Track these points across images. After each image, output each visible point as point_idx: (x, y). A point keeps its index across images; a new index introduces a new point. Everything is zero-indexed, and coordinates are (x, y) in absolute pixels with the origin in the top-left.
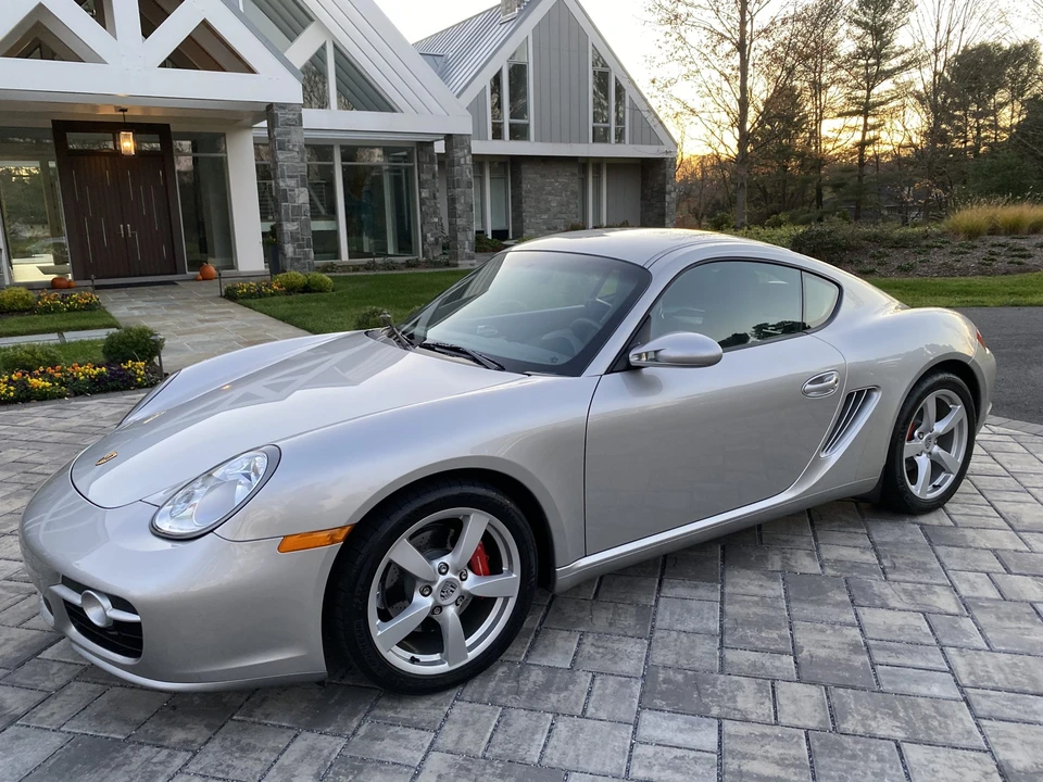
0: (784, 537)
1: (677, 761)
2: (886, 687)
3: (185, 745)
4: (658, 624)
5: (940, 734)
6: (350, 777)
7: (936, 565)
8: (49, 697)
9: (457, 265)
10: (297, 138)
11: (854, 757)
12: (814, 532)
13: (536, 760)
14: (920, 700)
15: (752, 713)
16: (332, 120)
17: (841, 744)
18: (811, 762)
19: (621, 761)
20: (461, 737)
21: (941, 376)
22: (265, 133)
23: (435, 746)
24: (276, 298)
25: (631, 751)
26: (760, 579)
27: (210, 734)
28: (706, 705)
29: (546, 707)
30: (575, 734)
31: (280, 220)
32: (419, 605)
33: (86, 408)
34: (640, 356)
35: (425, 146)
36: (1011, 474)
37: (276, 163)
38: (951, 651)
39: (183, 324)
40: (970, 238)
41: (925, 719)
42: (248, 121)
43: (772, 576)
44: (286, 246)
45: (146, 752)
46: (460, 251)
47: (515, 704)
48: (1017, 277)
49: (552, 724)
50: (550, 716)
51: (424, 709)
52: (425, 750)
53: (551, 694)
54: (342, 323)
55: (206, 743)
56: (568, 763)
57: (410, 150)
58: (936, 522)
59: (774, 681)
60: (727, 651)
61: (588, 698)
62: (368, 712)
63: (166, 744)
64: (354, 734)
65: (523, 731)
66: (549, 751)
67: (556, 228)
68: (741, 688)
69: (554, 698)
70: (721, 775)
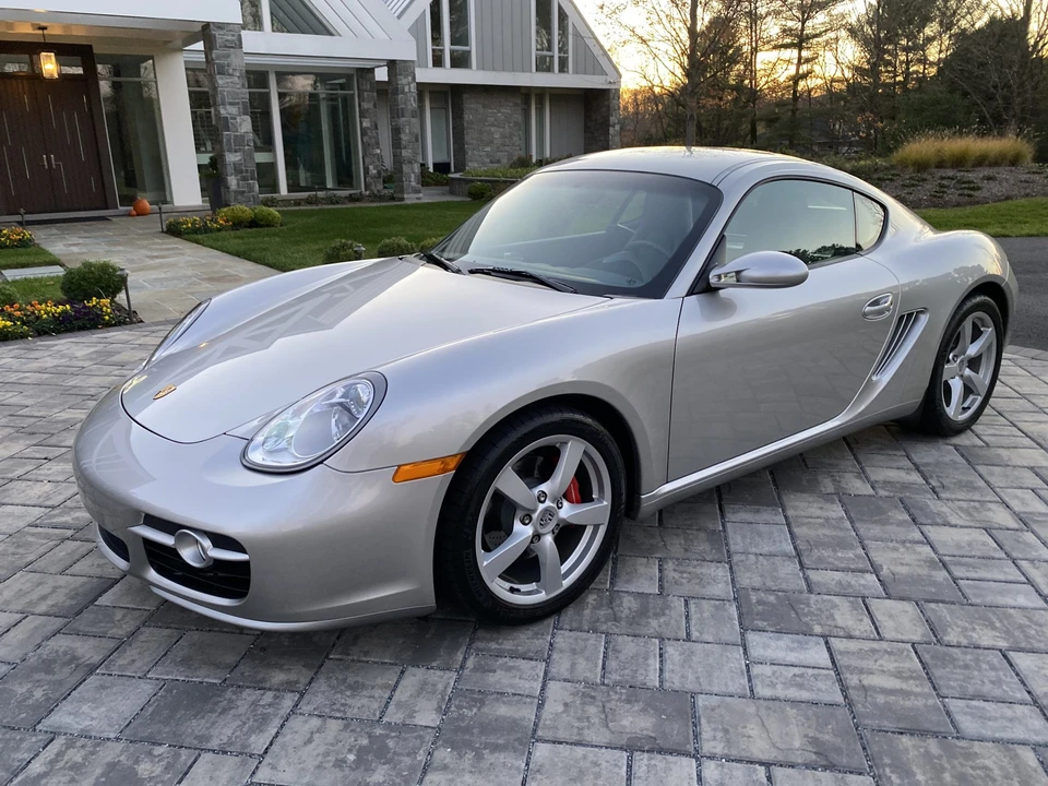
0: (827, 461)
1: (798, 679)
2: (974, 600)
3: (289, 687)
4: (732, 548)
5: (1040, 641)
6: (475, 710)
7: (982, 483)
8: (121, 645)
9: (403, 199)
10: (238, 62)
11: (966, 667)
12: (854, 455)
13: (657, 684)
14: (1012, 611)
15: (854, 630)
16: (266, 43)
17: (950, 656)
18: (927, 674)
19: (742, 681)
20: (573, 665)
21: (979, 299)
22: (202, 58)
23: (550, 675)
24: (223, 233)
25: (748, 671)
26: (819, 502)
27: (311, 674)
28: (807, 624)
29: (649, 632)
30: (688, 658)
31: (222, 150)
32: (520, 534)
33: (55, 348)
34: (719, 277)
35: (365, 73)
36: (1023, 396)
37: (215, 89)
38: (1024, 564)
39: (131, 261)
40: (919, 171)
41: (1021, 627)
42: (179, 43)
43: (828, 498)
44: (229, 178)
45: (249, 695)
46: (406, 183)
47: (617, 631)
48: (968, 210)
49: (661, 649)
50: (657, 641)
51: (525, 639)
52: (541, 679)
53: (650, 620)
54: (303, 258)
55: (310, 683)
56: (690, 686)
57: (349, 77)
58: (967, 443)
59: (864, 598)
60: (809, 573)
61: (687, 622)
62: (470, 645)
63: (268, 685)
64: (462, 667)
65: (635, 657)
66: (667, 675)
67: (499, 161)
68: (835, 606)
69: (654, 623)
70: (844, 690)
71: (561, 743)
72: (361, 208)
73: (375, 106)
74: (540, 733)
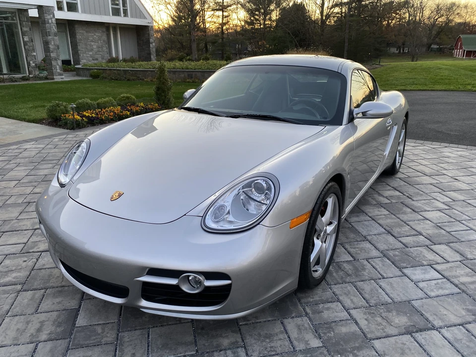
1: (438, 285)
2: (463, 240)
3: (235, 345)
4: (363, 234)
6: (332, 333)
7: (422, 193)
9: (53, 79)
13: (391, 301)
15: (437, 260)
19: (420, 291)
20: (352, 300)
23: (346, 307)
25: (418, 286)
26: (376, 208)
27: (239, 336)
28: (419, 261)
29: (366, 278)
30: (392, 286)
38: (463, 222)
43: (377, 206)
46: (54, 71)
47: (354, 280)
49: (378, 284)
50: (373, 281)
51: (321, 293)
52: (344, 310)
53: (362, 272)
55: (243, 340)
56: (404, 299)
57: (12, 13)
58: (402, 177)
59: (427, 246)
60: (400, 239)
61: (376, 270)
62: (299, 302)
63: (223, 348)
64: (307, 314)
65: (372, 290)
66: (391, 295)
67: (97, 59)
68: (421, 252)
69: (365, 273)
70: (456, 286)
71: (380, 338)
72: (35, 84)
73: (30, 29)
74: (369, 336)
